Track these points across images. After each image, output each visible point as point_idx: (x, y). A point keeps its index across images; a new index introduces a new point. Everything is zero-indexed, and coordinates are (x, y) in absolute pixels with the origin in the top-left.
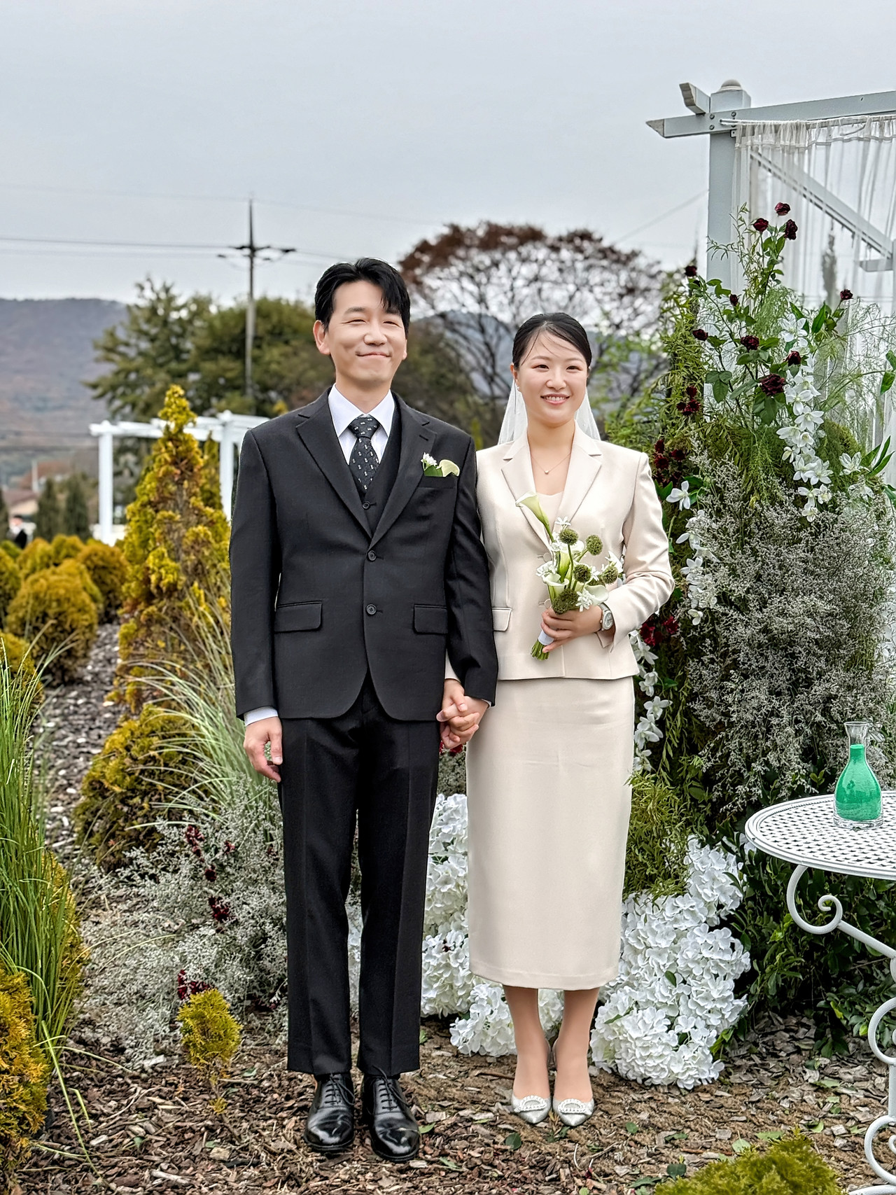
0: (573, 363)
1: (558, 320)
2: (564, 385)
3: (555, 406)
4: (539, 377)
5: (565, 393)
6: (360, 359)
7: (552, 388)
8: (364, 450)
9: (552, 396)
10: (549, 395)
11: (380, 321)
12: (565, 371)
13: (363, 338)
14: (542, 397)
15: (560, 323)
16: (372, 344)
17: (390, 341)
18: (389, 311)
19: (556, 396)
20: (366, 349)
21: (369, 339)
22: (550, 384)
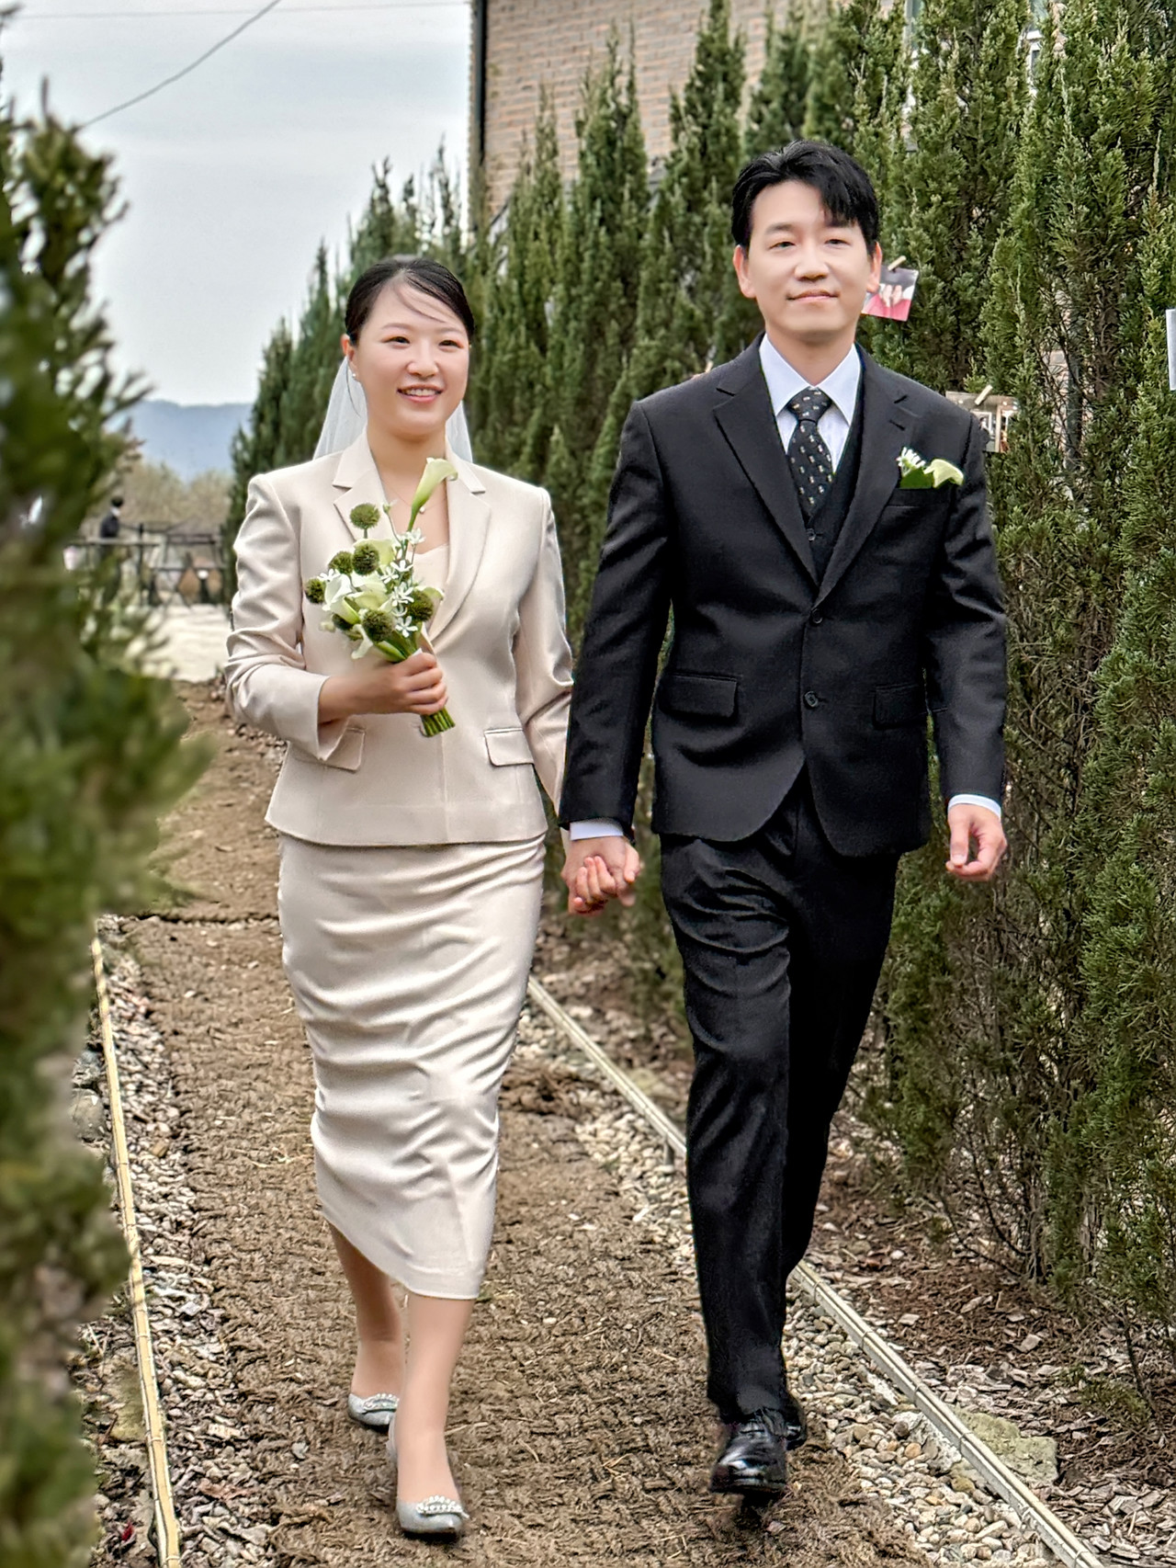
0: (449, 336)
1: (423, 267)
2: (436, 370)
3: (424, 406)
4: (396, 357)
5: (436, 383)
6: (792, 304)
7: (417, 375)
8: (809, 445)
9: (415, 388)
10: (411, 388)
11: (818, 241)
12: (436, 349)
13: (793, 270)
14: (400, 391)
15: (424, 271)
16: (804, 279)
17: (833, 271)
18: (835, 224)
19: (422, 388)
20: (798, 288)
21: (800, 272)
22: (413, 368)
